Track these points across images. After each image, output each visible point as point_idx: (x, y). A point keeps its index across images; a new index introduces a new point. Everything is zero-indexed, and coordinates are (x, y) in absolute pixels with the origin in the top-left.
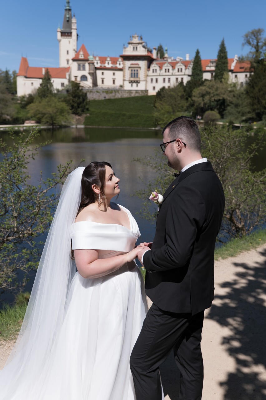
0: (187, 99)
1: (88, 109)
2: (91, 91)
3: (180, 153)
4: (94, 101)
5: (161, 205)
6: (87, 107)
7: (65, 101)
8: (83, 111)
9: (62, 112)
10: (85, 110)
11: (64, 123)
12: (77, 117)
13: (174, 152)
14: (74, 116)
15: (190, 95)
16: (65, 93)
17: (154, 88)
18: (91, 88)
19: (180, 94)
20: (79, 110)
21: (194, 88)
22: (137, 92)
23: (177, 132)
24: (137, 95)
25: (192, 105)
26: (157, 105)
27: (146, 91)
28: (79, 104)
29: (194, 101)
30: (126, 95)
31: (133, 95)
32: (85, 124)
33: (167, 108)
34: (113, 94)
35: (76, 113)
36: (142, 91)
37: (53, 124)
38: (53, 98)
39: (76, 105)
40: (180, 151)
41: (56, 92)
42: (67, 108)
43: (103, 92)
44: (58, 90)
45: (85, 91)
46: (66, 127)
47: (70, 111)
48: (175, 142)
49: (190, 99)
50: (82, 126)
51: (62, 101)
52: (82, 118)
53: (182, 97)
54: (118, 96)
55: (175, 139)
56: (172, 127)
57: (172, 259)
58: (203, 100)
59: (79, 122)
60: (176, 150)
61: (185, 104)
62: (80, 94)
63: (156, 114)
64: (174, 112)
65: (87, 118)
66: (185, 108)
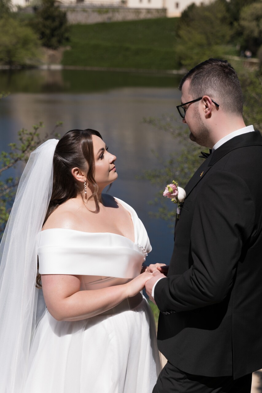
0: (231, 24)
1: (68, 39)
2: (73, 9)
3: (209, 119)
4: (79, 26)
5: (182, 204)
6: (67, 35)
7: (32, 25)
8: (60, 42)
9: (25, 42)
10: (63, 40)
11: (28, 62)
12: (51, 52)
13: (200, 118)
14: (44, 49)
15: (236, 17)
16: (31, 12)
17: (177, 5)
18: (74, 5)
19: (220, 15)
20: (54, 40)
21: (243, 5)
22: (149, 11)
23: (203, 86)
24: (149, 16)
25: (239, 34)
26: (182, 33)
27: (164, 10)
28: (53, 30)
29: (243, 28)
30: (131, 17)
31: (143, 16)
32: (64, 62)
33: (199, 37)
34: (110, 15)
35: (48, 45)
36: (157, 10)
37: (10, 63)
38: (11, 20)
39: (48, 32)
40: (209, 116)
41: (15, 10)
42: (34, 36)
43: (94, 11)
44: (19, 8)
45: (63, 10)
46: (31, 67)
47: (40, 42)
48: (200, 101)
49: (236, 24)
50: (57, 67)
51: (27, 25)
52: (59, 53)
53: (223, 20)
54: (118, 17)
55: (200, 96)
56: (195, 78)
57: (203, 290)
58: (258, 26)
59: (52, 60)
60: (203, 115)
61: (228, 32)
62: (56, 13)
63: (180, 48)
64: (209, 44)
65: (66, 55)
66: (228, 38)
